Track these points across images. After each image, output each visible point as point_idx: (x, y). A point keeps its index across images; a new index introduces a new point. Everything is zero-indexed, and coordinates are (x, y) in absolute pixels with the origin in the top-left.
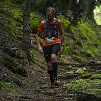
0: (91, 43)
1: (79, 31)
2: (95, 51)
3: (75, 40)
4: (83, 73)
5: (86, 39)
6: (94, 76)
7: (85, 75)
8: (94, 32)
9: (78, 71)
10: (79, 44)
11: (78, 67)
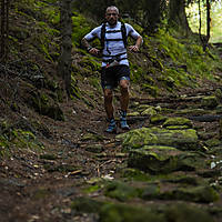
0: (177, 63)
1: (158, 43)
2: (182, 77)
3: (149, 58)
4: (154, 116)
5: (168, 57)
6: (170, 120)
7: (156, 119)
8: (182, 46)
9: (146, 112)
10: (156, 65)
11: (148, 104)
